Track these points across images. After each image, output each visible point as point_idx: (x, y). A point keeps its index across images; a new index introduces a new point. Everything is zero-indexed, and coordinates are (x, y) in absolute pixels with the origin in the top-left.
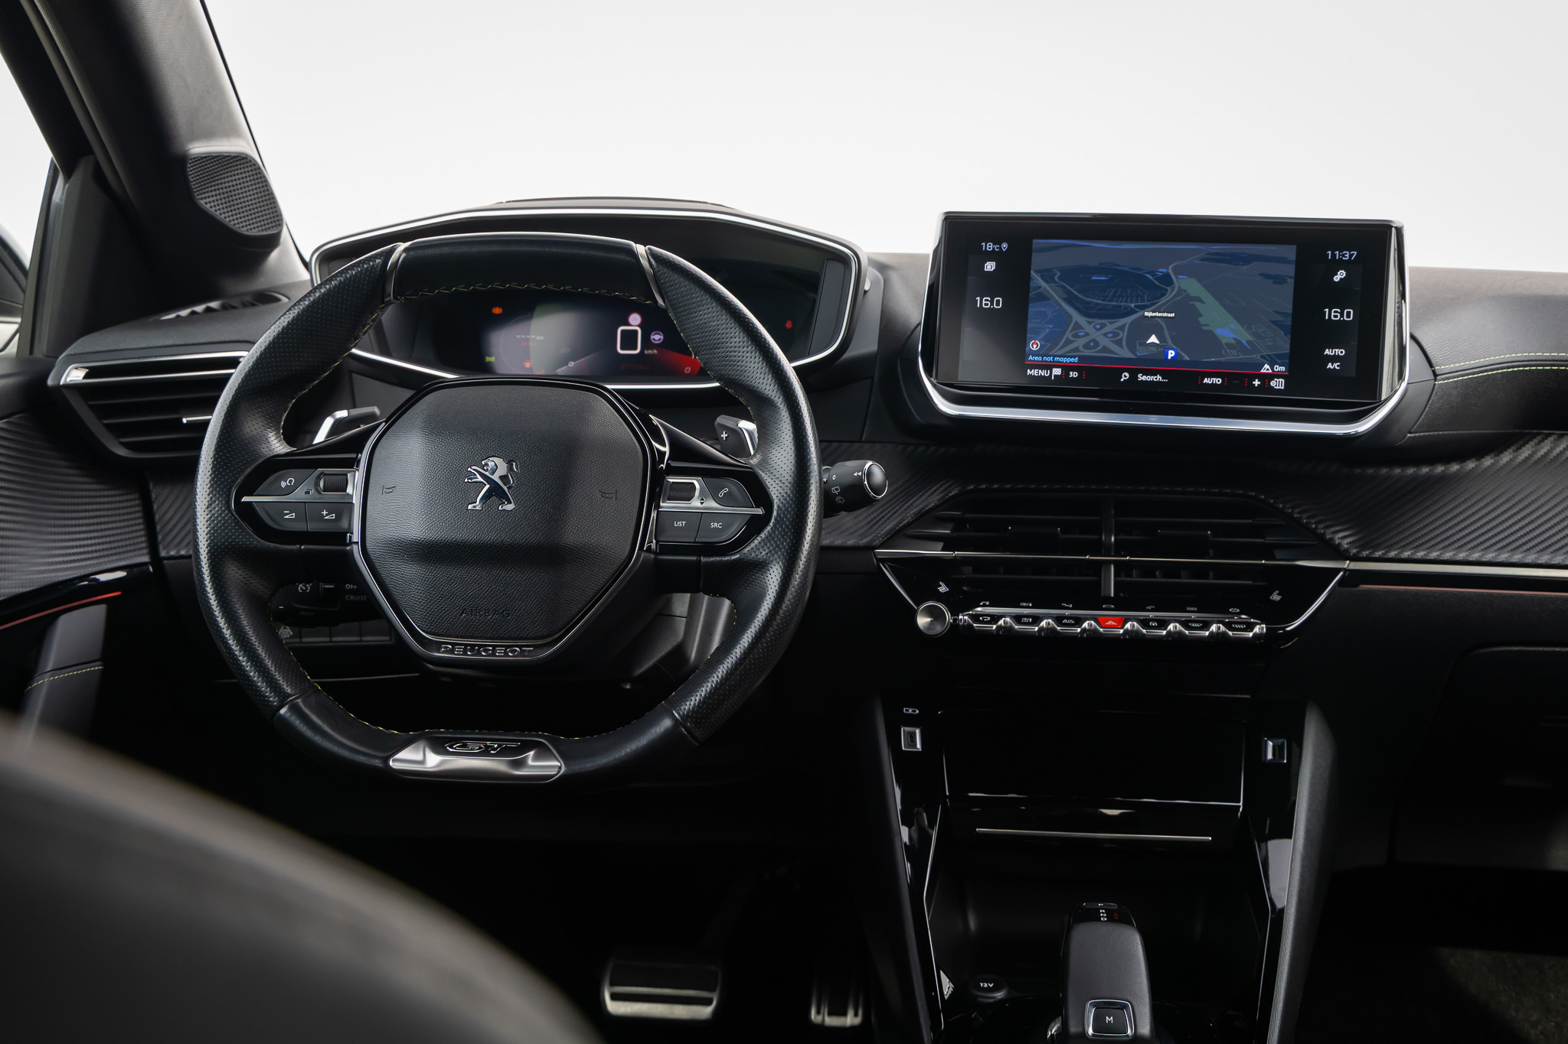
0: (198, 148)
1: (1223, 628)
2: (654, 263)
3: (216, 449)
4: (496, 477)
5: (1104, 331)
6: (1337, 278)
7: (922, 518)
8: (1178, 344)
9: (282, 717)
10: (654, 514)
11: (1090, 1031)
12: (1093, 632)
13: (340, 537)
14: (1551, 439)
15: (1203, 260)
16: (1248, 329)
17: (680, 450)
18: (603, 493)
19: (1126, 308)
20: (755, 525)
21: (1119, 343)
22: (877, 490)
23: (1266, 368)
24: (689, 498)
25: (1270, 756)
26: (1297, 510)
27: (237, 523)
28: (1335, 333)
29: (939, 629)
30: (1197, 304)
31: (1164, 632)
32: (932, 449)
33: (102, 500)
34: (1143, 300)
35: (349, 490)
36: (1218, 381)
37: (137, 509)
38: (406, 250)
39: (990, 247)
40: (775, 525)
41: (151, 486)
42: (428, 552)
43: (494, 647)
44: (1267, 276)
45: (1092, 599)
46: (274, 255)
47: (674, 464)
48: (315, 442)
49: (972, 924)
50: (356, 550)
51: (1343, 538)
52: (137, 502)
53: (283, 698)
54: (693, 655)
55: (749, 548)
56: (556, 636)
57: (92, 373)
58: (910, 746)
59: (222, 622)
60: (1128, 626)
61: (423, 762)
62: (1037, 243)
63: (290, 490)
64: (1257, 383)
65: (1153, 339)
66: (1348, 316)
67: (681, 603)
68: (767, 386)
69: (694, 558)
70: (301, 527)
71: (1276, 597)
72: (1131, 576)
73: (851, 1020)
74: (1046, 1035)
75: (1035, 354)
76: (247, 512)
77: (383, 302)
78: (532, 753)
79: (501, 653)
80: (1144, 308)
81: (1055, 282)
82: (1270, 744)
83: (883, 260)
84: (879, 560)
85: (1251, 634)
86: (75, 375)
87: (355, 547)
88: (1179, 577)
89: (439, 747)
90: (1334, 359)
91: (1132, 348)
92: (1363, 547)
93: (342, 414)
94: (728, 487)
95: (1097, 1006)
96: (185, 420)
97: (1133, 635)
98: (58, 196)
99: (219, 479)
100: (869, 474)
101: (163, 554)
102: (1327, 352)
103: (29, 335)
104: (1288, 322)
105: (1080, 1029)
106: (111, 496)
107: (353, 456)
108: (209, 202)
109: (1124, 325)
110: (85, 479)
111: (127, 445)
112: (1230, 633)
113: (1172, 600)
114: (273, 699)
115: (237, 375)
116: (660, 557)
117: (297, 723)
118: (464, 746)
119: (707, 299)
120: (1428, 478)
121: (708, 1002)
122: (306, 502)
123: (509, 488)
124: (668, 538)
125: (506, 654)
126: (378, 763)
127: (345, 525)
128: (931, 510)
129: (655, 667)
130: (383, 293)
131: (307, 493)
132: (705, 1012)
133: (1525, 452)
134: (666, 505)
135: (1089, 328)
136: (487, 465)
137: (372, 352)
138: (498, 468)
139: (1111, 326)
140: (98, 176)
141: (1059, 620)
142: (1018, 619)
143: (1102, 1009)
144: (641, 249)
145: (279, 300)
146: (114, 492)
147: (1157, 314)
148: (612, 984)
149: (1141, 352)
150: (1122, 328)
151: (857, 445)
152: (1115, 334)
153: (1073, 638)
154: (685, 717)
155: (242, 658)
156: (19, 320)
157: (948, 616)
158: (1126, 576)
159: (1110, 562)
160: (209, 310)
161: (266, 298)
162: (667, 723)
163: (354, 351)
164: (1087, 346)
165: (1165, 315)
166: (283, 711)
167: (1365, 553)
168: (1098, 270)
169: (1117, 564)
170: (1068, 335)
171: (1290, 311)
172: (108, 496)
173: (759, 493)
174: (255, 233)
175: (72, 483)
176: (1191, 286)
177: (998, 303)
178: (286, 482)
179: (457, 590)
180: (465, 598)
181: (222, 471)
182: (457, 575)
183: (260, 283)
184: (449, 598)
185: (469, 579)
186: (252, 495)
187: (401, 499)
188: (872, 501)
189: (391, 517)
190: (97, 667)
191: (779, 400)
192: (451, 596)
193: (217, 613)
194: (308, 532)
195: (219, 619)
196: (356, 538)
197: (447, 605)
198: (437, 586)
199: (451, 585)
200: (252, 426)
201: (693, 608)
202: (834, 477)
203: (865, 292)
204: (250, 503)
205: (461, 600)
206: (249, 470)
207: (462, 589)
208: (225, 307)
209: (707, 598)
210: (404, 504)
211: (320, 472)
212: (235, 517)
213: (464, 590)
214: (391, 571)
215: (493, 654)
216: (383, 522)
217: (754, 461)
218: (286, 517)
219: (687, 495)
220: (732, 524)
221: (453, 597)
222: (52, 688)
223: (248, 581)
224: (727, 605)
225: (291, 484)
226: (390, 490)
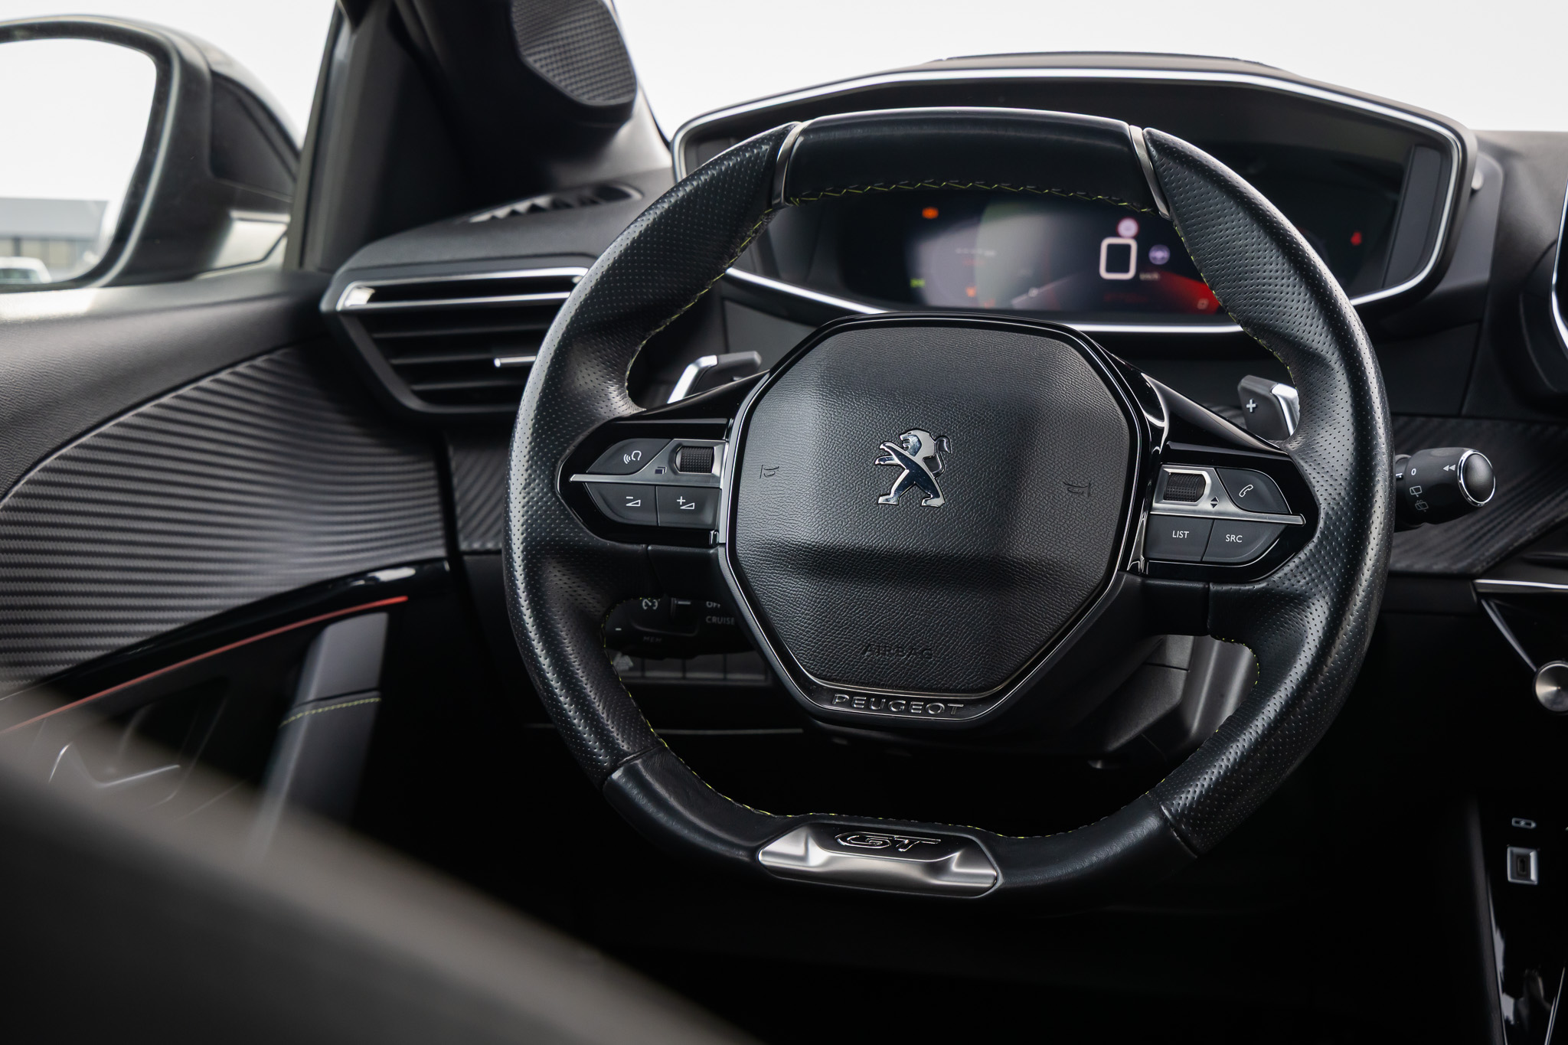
2: (1154, 153)
3: (538, 408)
4: (918, 459)
7: (1550, 535)
9: (614, 785)
10: (1143, 519)
13: (702, 536)
17: (1186, 426)
18: (1070, 486)
20: (1291, 541)
22: (1479, 493)
24: (1196, 498)
27: (563, 511)
35: (716, 470)
38: (804, 132)
40: (1320, 541)
41: (451, 451)
42: (821, 562)
43: (909, 700)
46: (624, 132)
47: (1174, 446)
48: (670, 401)
50: (722, 554)
52: (432, 473)
53: (617, 758)
54: (1196, 725)
55: (1280, 574)
56: (995, 690)
57: (379, 294)
58: (1519, 876)
59: (538, 648)
61: (804, 858)
63: (635, 468)
67: (1180, 649)
68: (1316, 336)
69: (1199, 585)
70: (648, 519)
76: (577, 496)
77: (770, 205)
78: (956, 855)
79: (918, 710)
83: (1504, 142)
84: (1481, 596)
86: (356, 297)
87: (721, 550)
89: (827, 837)
93: (709, 361)
94: (1256, 482)
96: (498, 363)
98: (342, 50)
99: (541, 449)
100: (1467, 468)
101: (464, 546)
103: (300, 239)
107: (723, 421)
110: (365, 440)
111: (422, 395)
114: (604, 758)
115: (571, 301)
116: (1150, 582)
117: (635, 792)
118: (862, 839)
119: (1230, 205)
122: (656, 485)
123: (937, 475)
124: (1164, 554)
125: (925, 711)
126: (742, 856)
127: (708, 518)
129: (1137, 739)
130: (771, 194)
131: (658, 472)
134: (1161, 506)
136: (906, 440)
137: (754, 272)
138: (922, 444)
140: (395, 24)
144: (1136, 133)
145: (628, 196)
151: (1453, 422)
154: (1179, 817)
155: (565, 700)
156: (286, 218)
160: (534, 209)
161: (611, 193)
162: (1152, 823)
163: (730, 271)
166: (616, 775)
173: (1299, 495)
174: (599, 102)
175: (348, 444)
178: (630, 455)
179: (859, 617)
180: (870, 629)
181: (545, 439)
182: (860, 596)
183: (604, 171)
184: (847, 628)
185: (876, 602)
186: (583, 472)
187: (784, 485)
188: (1472, 509)
189: (771, 510)
190: (373, 699)
191: (1333, 357)
192: (850, 625)
193: (533, 634)
194: (657, 526)
195: (535, 643)
196: (723, 537)
197: (846, 638)
198: (832, 610)
199: (851, 609)
200: (588, 376)
201: (1197, 657)
202: (1414, 472)
203: (1474, 192)
204: (581, 484)
205: (865, 631)
206: (581, 438)
207: (866, 616)
208: (556, 206)
209: (1217, 643)
210: (789, 492)
211: (677, 443)
212: (561, 502)
213: (869, 618)
214: (769, 585)
215: (907, 711)
216: (760, 517)
217: (1293, 446)
218: (630, 505)
219: (1191, 492)
220: (1256, 538)
221: (854, 627)
222: (315, 720)
223: (575, 591)
224: (1246, 654)
225: (637, 459)
226: (772, 473)
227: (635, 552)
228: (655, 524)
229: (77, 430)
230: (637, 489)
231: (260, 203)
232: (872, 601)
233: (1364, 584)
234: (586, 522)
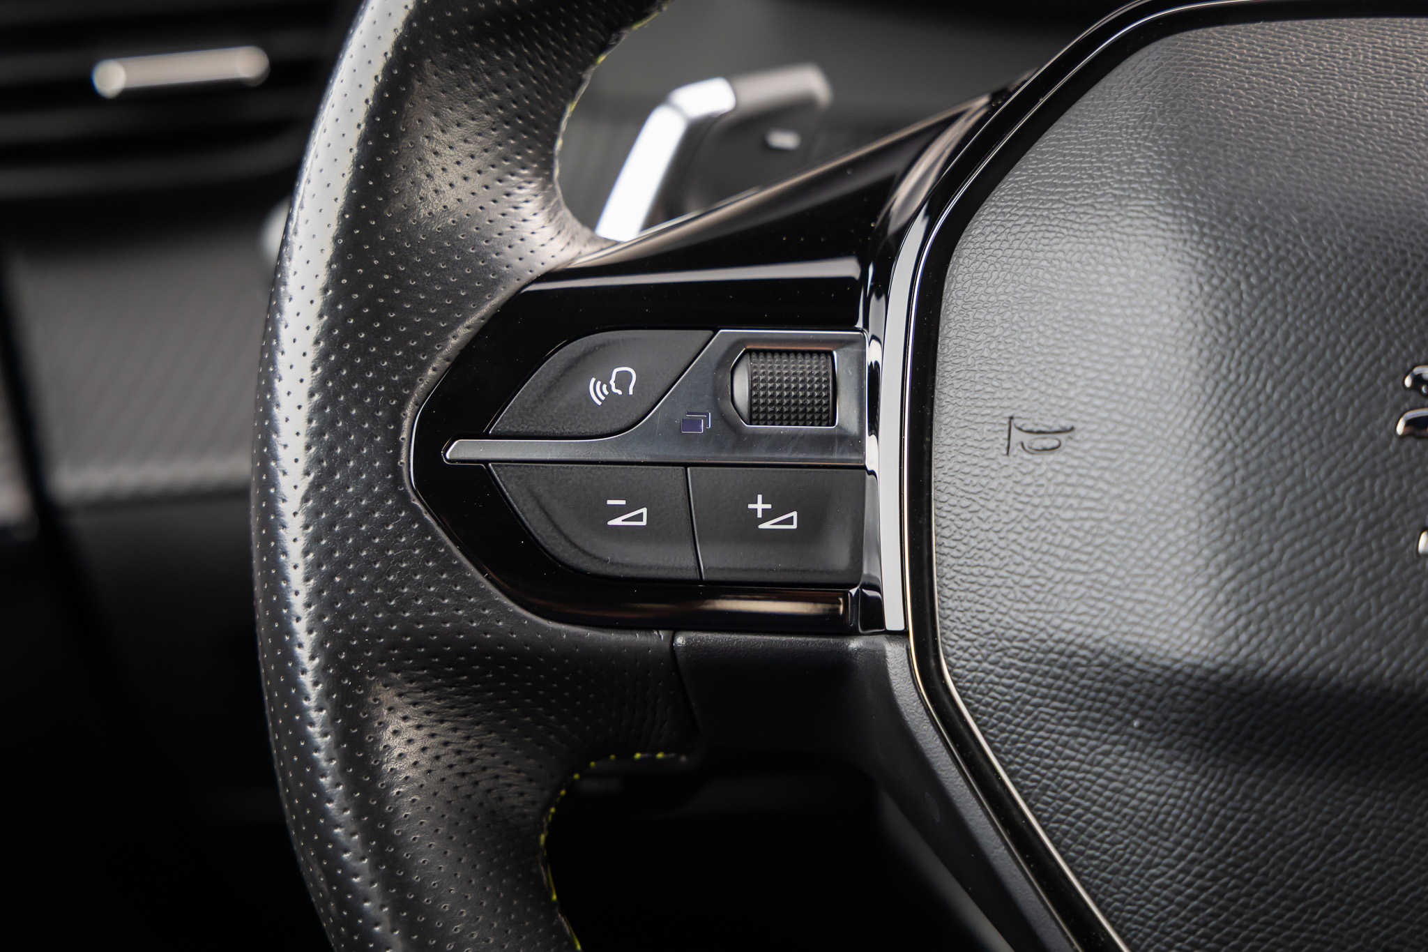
27: (431, 550)
35: (847, 417)
50: (896, 662)
63: (623, 417)
70: (671, 561)
122: (686, 465)
127: (837, 554)
131: (690, 425)
178: (606, 381)
179: (1357, 875)
180: (1389, 907)
181: (368, 343)
182: (1361, 815)
184: (1321, 904)
185: (1411, 833)
186: (479, 432)
187: (1101, 485)
189: (1061, 552)
192: (1330, 897)
194: (701, 581)
197: (1314, 932)
198: (1273, 853)
199: (1332, 853)
205: (1374, 914)
206: (462, 332)
207: (1381, 872)
210: (1122, 507)
211: (733, 339)
212: (424, 523)
213: (1390, 878)
214: (1061, 768)
216: (1020, 570)
218: (617, 522)
221: (1341, 901)
223: (472, 760)
225: (625, 390)
226: (1050, 442)
227: (638, 654)
228: (693, 575)
230: (635, 478)
232: (1399, 830)
234: (500, 577)
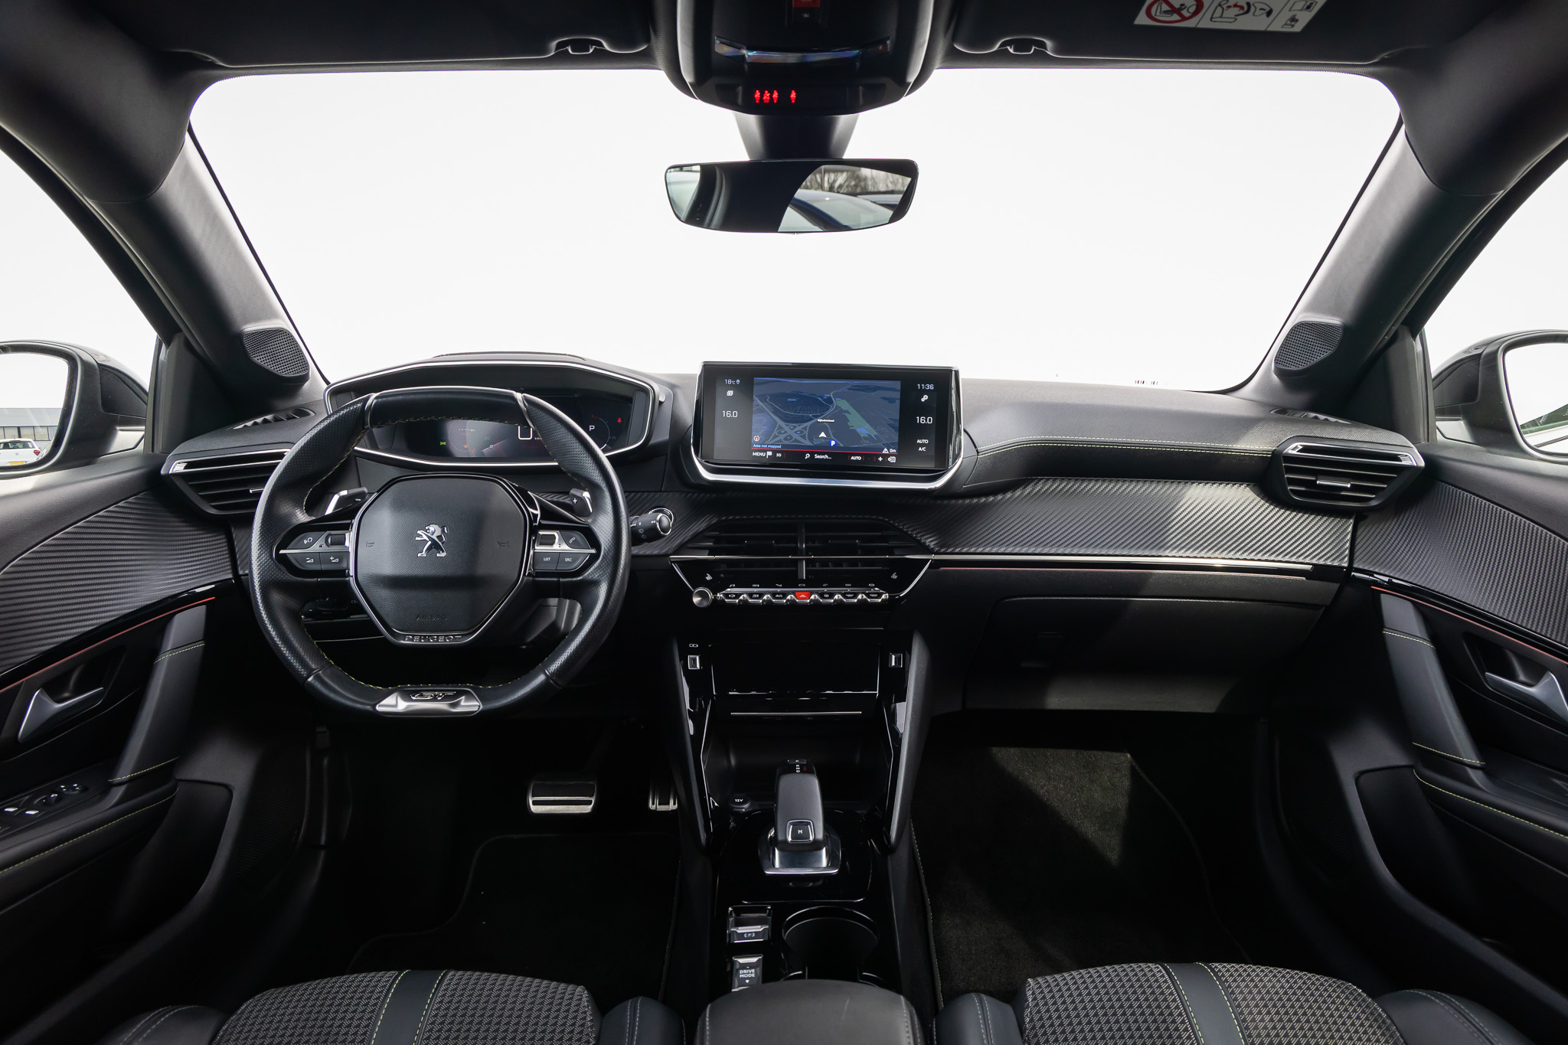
0: (249, 328)
1: (865, 597)
2: (527, 404)
3: (262, 522)
4: (434, 537)
5: (795, 430)
6: (923, 400)
7: (696, 537)
8: (836, 437)
9: (310, 683)
10: (531, 552)
11: (790, 839)
12: (792, 602)
13: (343, 573)
14: (1043, 481)
15: (849, 389)
16: (875, 429)
17: (547, 513)
18: (500, 544)
19: (808, 416)
20: (593, 558)
21: (804, 437)
22: (665, 530)
23: (885, 451)
24: (552, 544)
25: (893, 664)
26: (906, 527)
27: (277, 567)
28: (922, 431)
29: (705, 604)
30: (846, 414)
31: (832, 601)
32: (702, 495)
33: (201, 540)
34: (816, 413)
35: (347, 544)
36: (859, 458)
37: (224, 544)
38: (376, 398)
39: (730, 382)
40: (602, 560)
41: (233, 529)
42: (396, 583)
43: (438, 636)
44: (885, 399)
45: (792, 581)
46: (307, 385)
47: (543, 522)
48: (326, 514)
49: (733, 762)
50: (352, 581)
51: (931, 542)
52: (224, 540)
53: (310, 672)
54: (563, 626)
55: (587, 573)
56: (474, 629)
57: (189, 465)
58: (693, 666)
59: (270, 627)
60: (812, 597)
61: (396, 706)
62: (756, 379)
63: (309, 545)
64: (880, 459)
65: (823, 435)
66: (930, 421)
67: (553, 601)
68: (597, 477)
69: (556, 579)
70: (317, 567)
71: (894, 576)
72: (815, 566)
73: (672, 806)
74: (768, 836)
75: (757, 443)
76: (283, 560)
77: (364, 429)
78: (463, 697)
79: (441, 640)
80: (817, 417)
81: (767, 402)
82: (893, 657)
83: (673, 381)
84: (672, 562)
85: (880, 600)
86: (178, 467)
87: (351, 579)
88: (842, 566)
89: (407, 696)
90: (922, 445)
91: (811, 440)
92: (942, 547)
93: (344, 493)
94: (576, 536)
95: (794, 824)
96: (251, 491)
97: (815, 603)
98: (162, 356)
99: (265, 537)
100: (660, 521)
101: (241, 572)
102: (918, 441)
103: (151, 438)
104: (897, 424)
105: (783, 838)
106: (207, 538)
107: (349, 521)
108: (259, 359)
109: (806, 427)
110: (189, 529)
111: (215, 507)
112: (869, 600)
113: (837, 581)
114: (304, 672)
115: (282, 464)
116: (537, 579)
117: (318, 686)
118: (422, 695)
119: (559, 425)
120: (977, 504)
121: (589, 803)
122: (320, 552)
123: (443, 543)
124: (540, 568)
125: (445, 640)
126: (368, 708)
127: (344, 565)
128: (701, 532)
129: (539, 637)
130: (364, 423)
131: (321, 546)
132: (588, 809)
133: (1029, 489)
134: (539, 548)
135: (787, 428)
136: (429, 529)
137: (366, 448)
138: (435, 530)
139: (799, 428)
140: (188, 345)
141: (774, 595)
142: (751, 595)
143: (796, 826)
144: (519, 396)
145: (309, 414)
146: (208, 535)
147: (825, 420)
148: (533, 796)
149: (816, 442)
150: (805, 428)
151: (658, 494)
152: (802, 432)
153: (781, 606)
154: (553, 674)
155: (284, 649)
156: (144, 428)
157: (711, 596)
158: (812, 566)
159: (803, 559)
160: (265, 421)
161: (301, 412)
162: (541, 678)
163: (356, 448)
164: (786, 439)
165: (829, 421)
166: (310, 679)
167: (943, 550)
168: (792, 395)
169: (806, 560)
170: (775, 432)
171: (898, 418)
172: (205, 538)
173: (594, 541)
174: (291, 375)
175: (181, 531)
176: (844, 404)
177: (735, 414)
178: (307, 540)
179: (413, 604)
180: (419, 608)
181: (267, 534)
183: (299, 401)
186: (285, 549)
187: (379, 549)
188: (663, 536)
189: (373, 559)
190: (201, 645)
191: (603, 485)
192: (410, 608)
193: (267, 621)
194: (322, 570)
195: (268, 625)
196: (352, 573)
197: (409, 612)
200: (285, 508)
201: (560, 607)
202: (640, 524)
203: (661, 403)
204: (285, 554)
205: (416, 610)
206: (285, 532)
208: (276, 420)
209: (568, 601)
210: (380, 552)
211: (328, 532)
212: (275, 563)
214: (373, 592)
215: (438, 641)
216: (368, 563)
217: (590, 521)
218: (308, 561)
219: (551, 542)
220: (578, 559)
222: (171, 661)
223: (286, 601)
224: (579, 607)
225: (310, 541)
226: (371, 545)
227: (312, 582)
229: (30, 545)
230: (312, 555)
231: (130, 421)
233: (622, 567)
234: (288, 570)
